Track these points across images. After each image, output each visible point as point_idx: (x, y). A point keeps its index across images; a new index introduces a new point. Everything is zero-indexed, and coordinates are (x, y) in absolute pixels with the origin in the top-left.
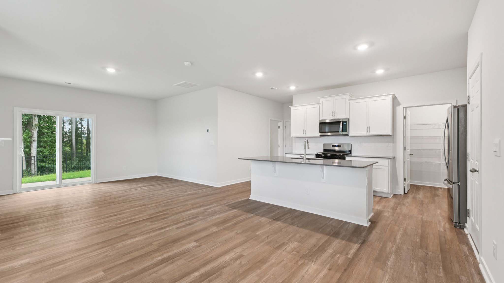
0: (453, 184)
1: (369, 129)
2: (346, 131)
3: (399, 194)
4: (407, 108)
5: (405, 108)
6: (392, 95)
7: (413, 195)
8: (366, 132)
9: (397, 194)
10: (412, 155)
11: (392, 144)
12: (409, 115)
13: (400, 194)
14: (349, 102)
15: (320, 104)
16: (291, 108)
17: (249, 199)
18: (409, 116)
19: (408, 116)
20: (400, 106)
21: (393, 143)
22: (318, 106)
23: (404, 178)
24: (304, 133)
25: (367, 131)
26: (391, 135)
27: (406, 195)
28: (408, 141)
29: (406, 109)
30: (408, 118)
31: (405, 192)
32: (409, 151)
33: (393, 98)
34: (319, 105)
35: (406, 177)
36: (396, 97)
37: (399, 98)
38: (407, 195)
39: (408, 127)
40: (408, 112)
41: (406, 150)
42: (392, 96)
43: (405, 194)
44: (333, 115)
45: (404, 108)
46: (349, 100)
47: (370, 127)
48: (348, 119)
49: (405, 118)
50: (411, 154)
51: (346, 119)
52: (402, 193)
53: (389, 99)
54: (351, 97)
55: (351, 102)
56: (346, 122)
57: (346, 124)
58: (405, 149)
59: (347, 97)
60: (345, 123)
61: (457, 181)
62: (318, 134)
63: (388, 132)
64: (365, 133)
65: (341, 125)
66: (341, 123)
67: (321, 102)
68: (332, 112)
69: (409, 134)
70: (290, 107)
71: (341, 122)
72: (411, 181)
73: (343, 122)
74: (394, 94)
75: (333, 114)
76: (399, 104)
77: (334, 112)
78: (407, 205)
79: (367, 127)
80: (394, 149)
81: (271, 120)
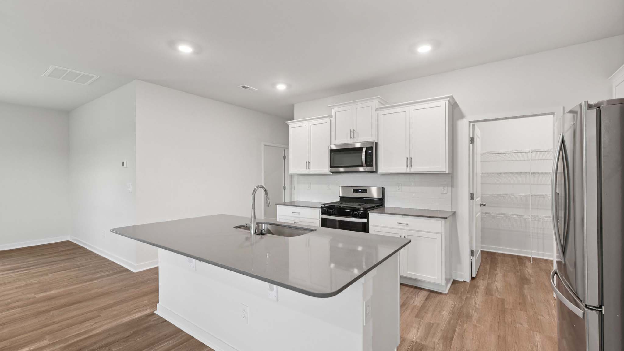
0: (586, 309)
1: (409, 162)
2: (372, 166)
3: (462, 281)
4: (476, 124)
5: (472, 123)
6: (449, 99)
7: (486, 282)
8: (405, 167)
9: (459, 279)
10: (485, 205)
11: (450, 188)
12: (480, 136)
13: (464, 281)
14: (377, 112)
15: (331, 117)
16: (288, 125)
17: (153, 314)
18: (479, 138)
19: (477, 138)
20: (464, 119)
21: (452, 186)
22: (328, 120)
23: (471, 250)
24: (306, 168)
25: (407, 166)
26: (447, 172)
27: (473, 281)
28: (478, 179)
29: (473, 125)
30: (477, 141)
31: (473, 276)
32: (479, 199)
33: (452, 105)
34: (331, 119)
35: (474, 249)
36: (457, 104)
37: (462, 106)
38: (476, 282)
39: (478, 158)
40: (478, 132)
41: (474, 199)
42: (449, 101)
43: (473, 278)
44: (352, 136)
45: (470, 122)
46: (377, 109)
47: (411, 159)
48: (376, 144)
49: (472, 141)
50: (483, 205)
51: (373, 143)
52: (467, 279)
53: (443, 106)
54: (382, 104)
55: (381, 112)
56: (371, 148)
57: (372, 153)
58: (472, 197)
59: (375, 103)
60: (370, 150)
61: (596, 303)
62: (326, 169)
63: (442, 166)
64: (402, 168)
65: (364, 153)
66: (364, 150)
67: (333, 114)
68: (351, 131)
69: (478, 169)
70: (286, 124)
71: (364, 148)
72: (482, 245)
73: (368, 149)
74: (452, 97)
75: (352, 133)
76: (462, 116)
77: (354, 131)
78: (475, 316)
79: (407, 159)
80: (454, 198)
81: (265, 145)
